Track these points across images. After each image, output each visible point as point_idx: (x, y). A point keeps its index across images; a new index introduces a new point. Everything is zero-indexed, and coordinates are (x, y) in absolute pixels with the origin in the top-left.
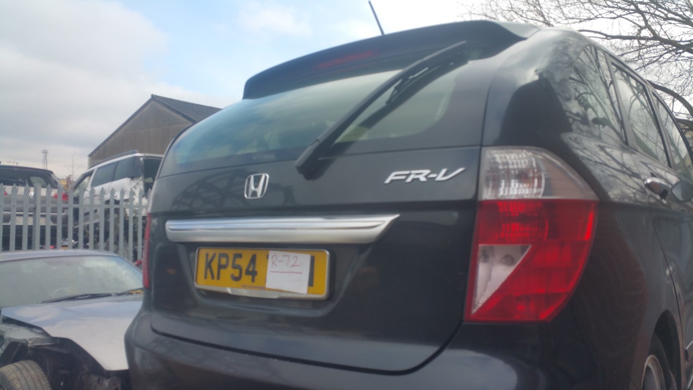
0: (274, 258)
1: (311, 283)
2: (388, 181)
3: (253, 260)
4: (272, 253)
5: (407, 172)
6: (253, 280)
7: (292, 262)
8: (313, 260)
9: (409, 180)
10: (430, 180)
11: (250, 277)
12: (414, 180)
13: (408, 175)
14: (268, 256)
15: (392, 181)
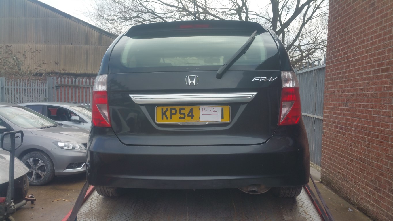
0: (204, 109)
1: (222, 117)
2: (253, 81)
3: (191, 110)
4: (201, 107)
5: (260, 78)
6: (192, 118)
7: (213, 110)
8: (222, 109)
9: (260, 81)
10: (267, 81)
11: (190, 117)
12: (262, 80)
13: (260, 79)
14: (200, 109)
15: (254, 80)
